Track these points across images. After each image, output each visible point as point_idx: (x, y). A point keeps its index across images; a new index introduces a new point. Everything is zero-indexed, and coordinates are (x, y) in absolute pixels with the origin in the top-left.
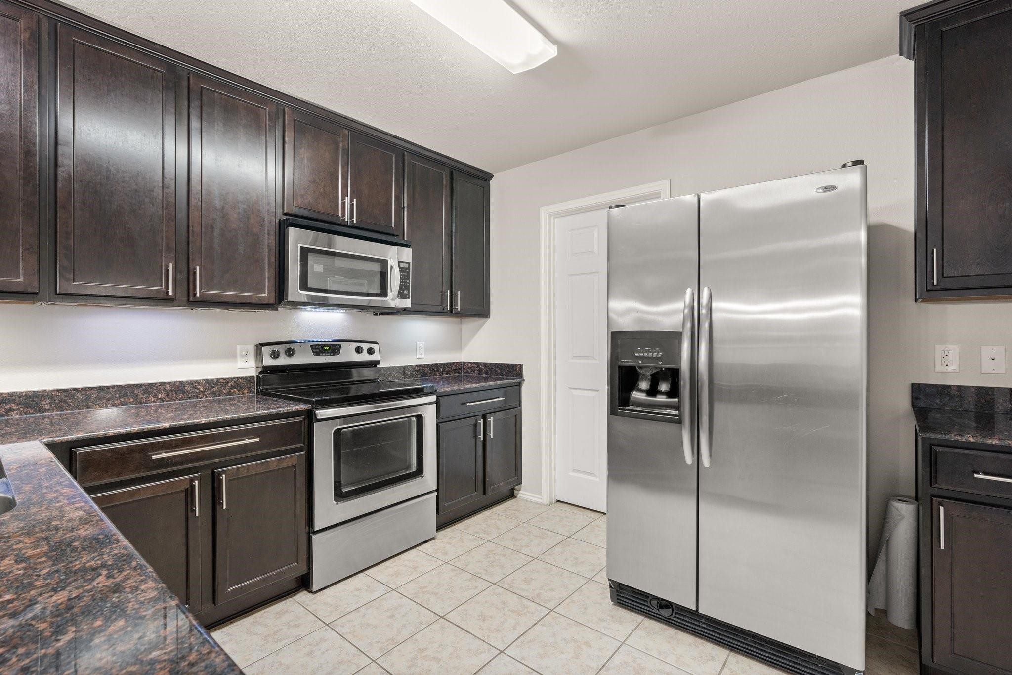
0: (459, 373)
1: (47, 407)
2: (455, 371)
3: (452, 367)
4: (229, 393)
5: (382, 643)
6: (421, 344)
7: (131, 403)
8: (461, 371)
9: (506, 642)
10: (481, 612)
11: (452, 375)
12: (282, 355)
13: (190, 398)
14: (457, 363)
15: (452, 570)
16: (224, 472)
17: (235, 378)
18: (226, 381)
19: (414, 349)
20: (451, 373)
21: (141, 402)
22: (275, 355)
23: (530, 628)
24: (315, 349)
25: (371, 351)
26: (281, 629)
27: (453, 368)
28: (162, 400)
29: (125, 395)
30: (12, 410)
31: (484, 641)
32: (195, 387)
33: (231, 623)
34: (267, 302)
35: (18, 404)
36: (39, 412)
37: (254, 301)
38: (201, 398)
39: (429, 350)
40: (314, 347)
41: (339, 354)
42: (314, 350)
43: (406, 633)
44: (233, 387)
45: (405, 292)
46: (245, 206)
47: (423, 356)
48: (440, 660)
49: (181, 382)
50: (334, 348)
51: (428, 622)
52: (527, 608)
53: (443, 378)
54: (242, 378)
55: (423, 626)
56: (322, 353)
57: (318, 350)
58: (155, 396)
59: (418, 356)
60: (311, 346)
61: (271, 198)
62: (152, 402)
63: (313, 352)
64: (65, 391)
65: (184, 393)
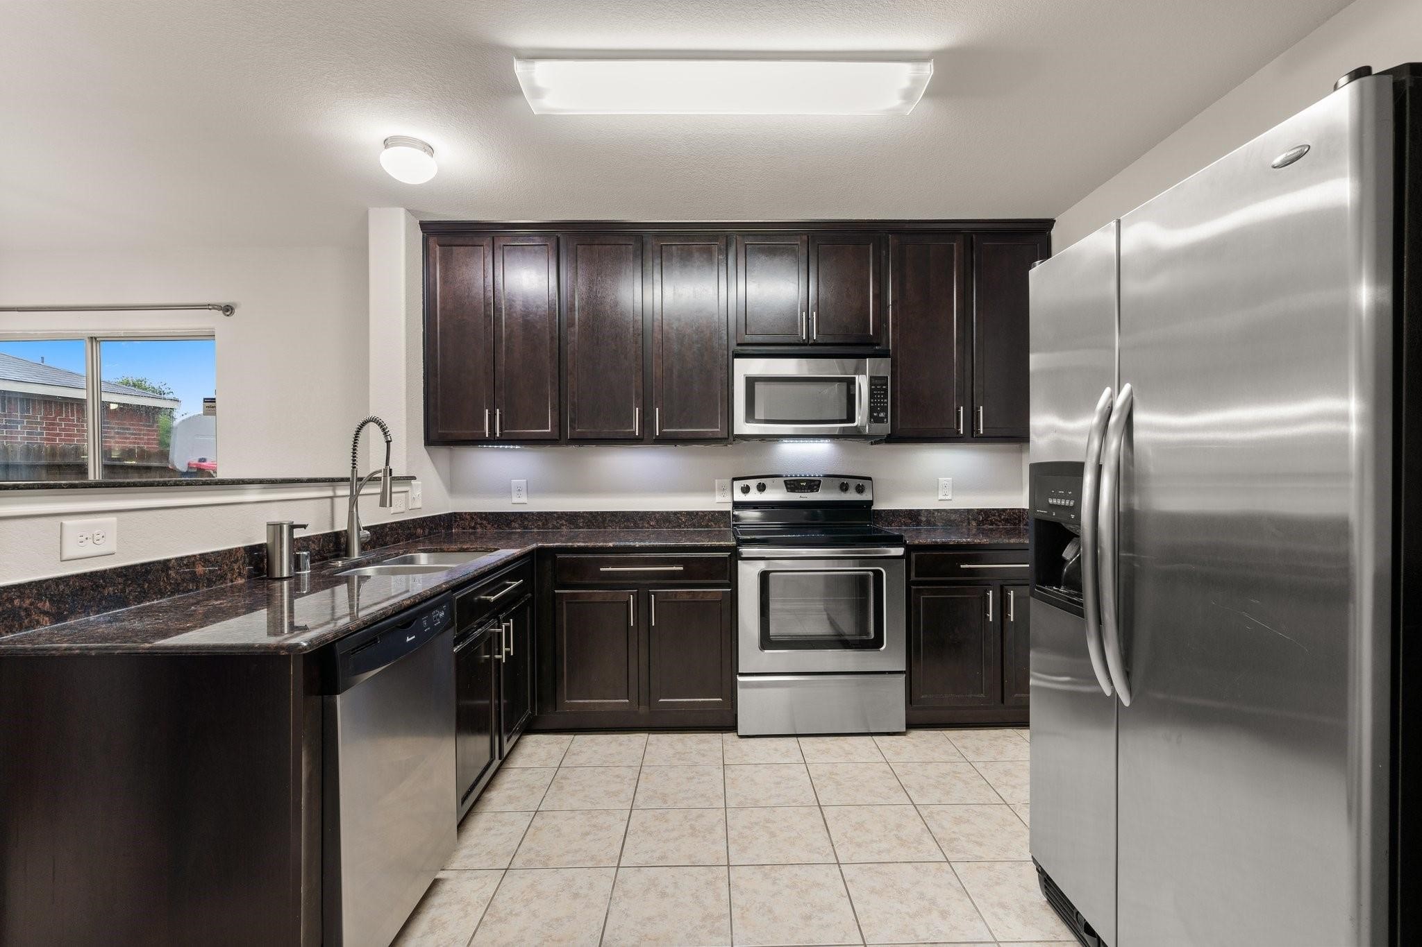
0: (1015, 524)
1: (581, 525)
2: (1007, 521)
3: (999, 516)
4: (707, 526)
5: (746, 799)
6: (943, 480)
7: (632, 528)
8: (1020, 521)
9: (853, 859)
10: (864, 822)
11: (1001, 527)
12: (754, 490)
13: (675, 527)
14: (1010, 509)
15: (884, 772)
16: (654, 593)
17: (712, 512)
18: (705, 514)
19: (934, 488)
20: (999, 524)
21: (638, 528)
22: (746, 490)
23: (897, 862)
24: (791, 484)
25: (860, 490)
26: (691, 752)
27: (1003, 517)
28: (653, 527)
29: (628, 520)
30: (562, 525)
31: (833, 845)
32: (678, 518)
33: (668, 733)
34: (720, 436)
35: (566, 521)
36: (577, 528)
37: (708, 437)
38: (683, 528)
39: (957, 488)
40: (788, 482)
41: (818, 491)
42: (789, 486)
43: (773, 802)
44: (710, 520)
45: (882, 415)
46: (699, 346)
47: (949, 497)
48: (775, 836)
49: (667, 512)
50: (812, 485)
51: (802, 803)
52: (920, 844)
53: (984, 529)
54: (718, 512)
55: (794, 804)
56: (798, 489)
57: (792, 486)
58: (648, 523)
59: (941, 497)
60: (785, 482)
61: (723, 332)
62: (646, 528)
63: (787, 488)
64: (591, 513)
65: (670, 522)
